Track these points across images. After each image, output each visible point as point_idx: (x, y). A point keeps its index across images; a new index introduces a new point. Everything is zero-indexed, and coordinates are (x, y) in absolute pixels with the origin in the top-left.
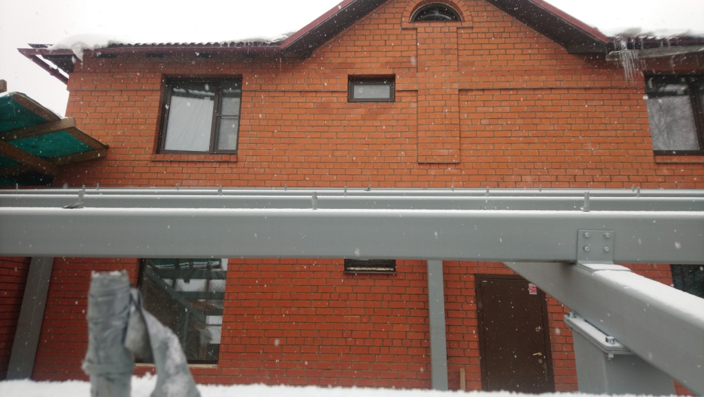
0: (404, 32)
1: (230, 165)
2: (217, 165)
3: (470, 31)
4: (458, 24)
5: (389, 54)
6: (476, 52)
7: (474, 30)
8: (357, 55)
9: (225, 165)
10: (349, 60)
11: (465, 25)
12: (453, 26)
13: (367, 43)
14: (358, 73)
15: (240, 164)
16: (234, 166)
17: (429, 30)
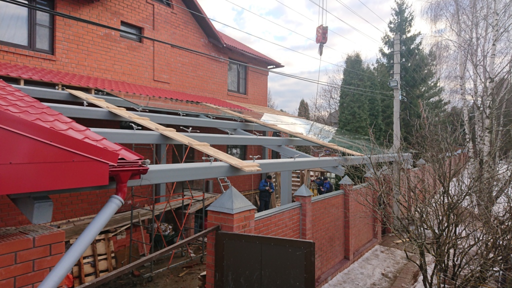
0: (148, 4)
1: (52, 62)
2: (43, 61)
3: (175, 15)
4: (171, 10)
5: (141, 15)
6: (178, 28)
7: (178, 16)
8: (125, 9)
9: (48, 62)
10: (121, 11)
11: (174, 11)
12: (169, 10)
13: (129, 4)
14: (126, 21)
15: (57, 63)
16: (54, 63)
17: (159, 8)
